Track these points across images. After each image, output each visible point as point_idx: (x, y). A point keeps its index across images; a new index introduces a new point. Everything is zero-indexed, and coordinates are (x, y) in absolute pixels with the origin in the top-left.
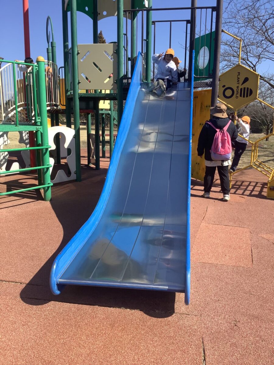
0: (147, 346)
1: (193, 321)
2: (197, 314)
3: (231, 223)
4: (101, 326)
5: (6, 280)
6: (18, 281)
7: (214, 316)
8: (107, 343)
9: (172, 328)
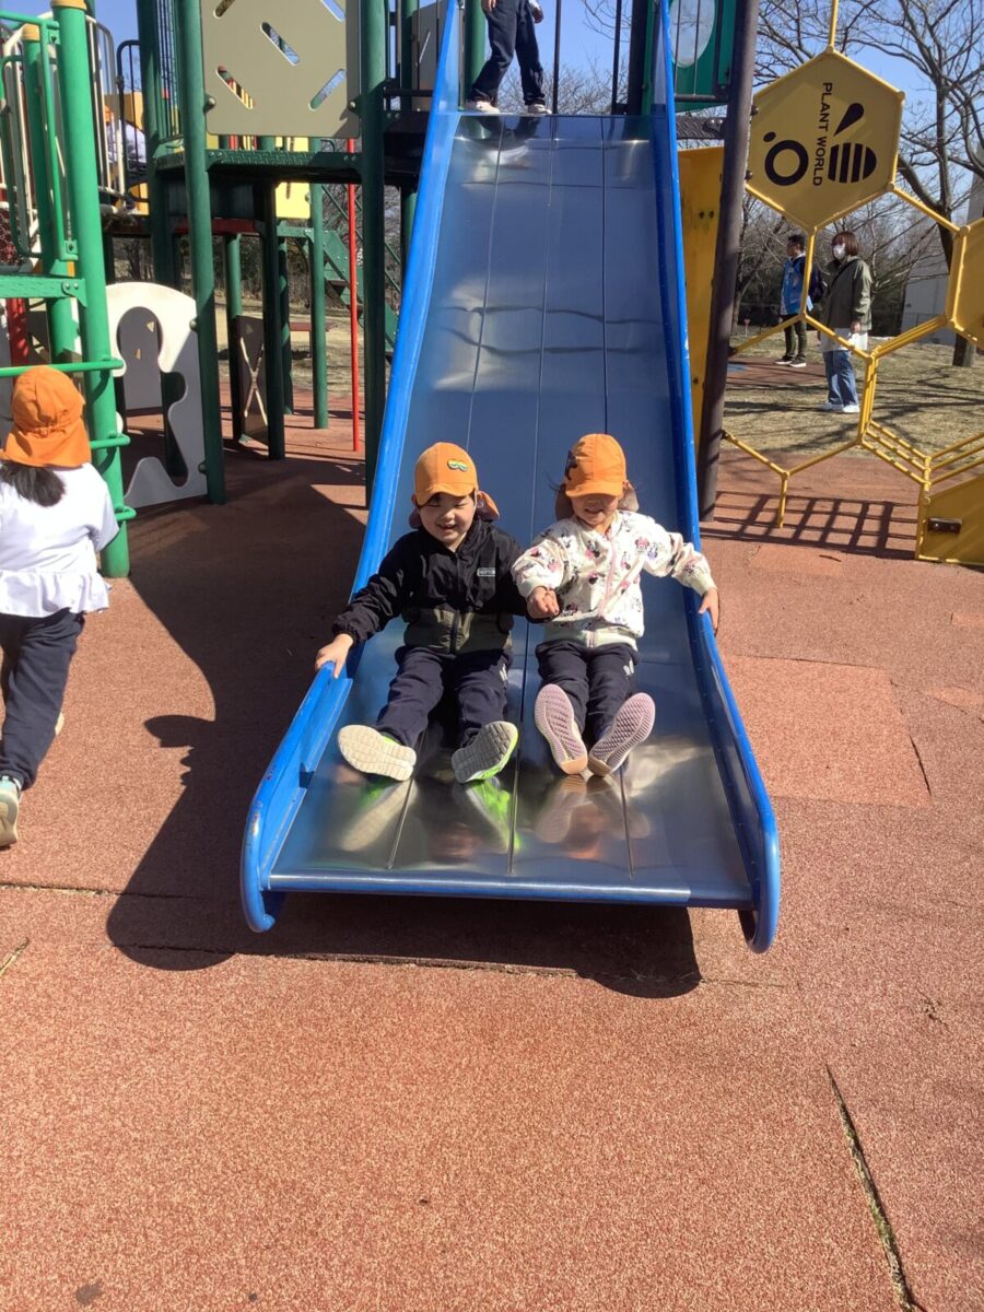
0: (638, 1106)
1: (778, 1008)
2: (784, 983)
3: (817, 653)
4: (449, 1038)
5: (36, 882)
6: (85, 885)
7: (847, 985)
8: (488, 1102)
9: (710, 1037)
